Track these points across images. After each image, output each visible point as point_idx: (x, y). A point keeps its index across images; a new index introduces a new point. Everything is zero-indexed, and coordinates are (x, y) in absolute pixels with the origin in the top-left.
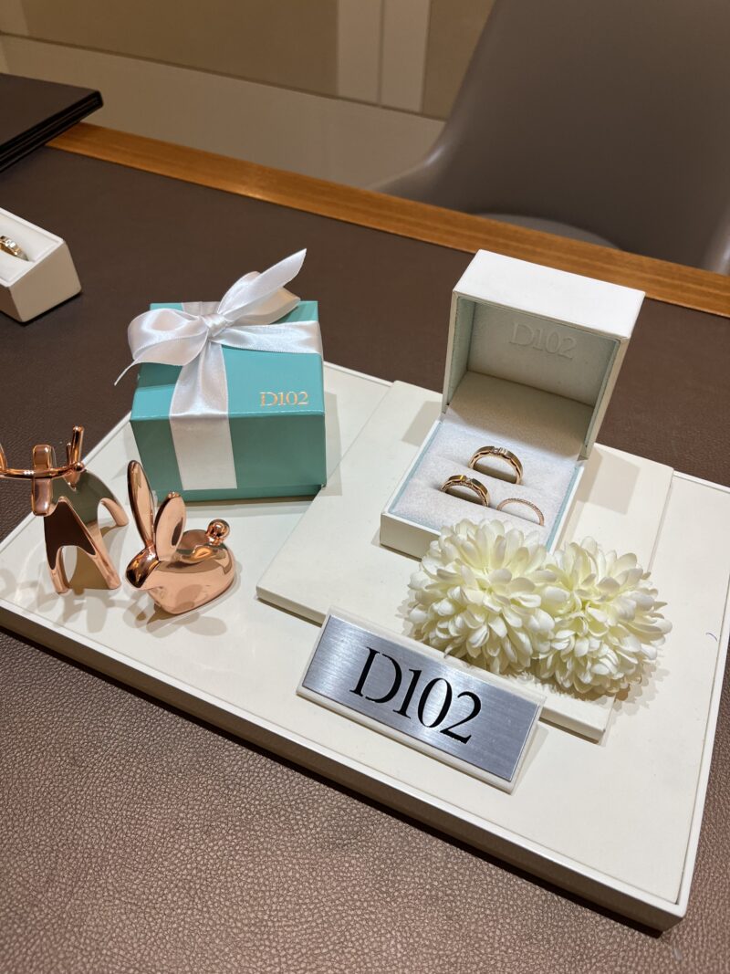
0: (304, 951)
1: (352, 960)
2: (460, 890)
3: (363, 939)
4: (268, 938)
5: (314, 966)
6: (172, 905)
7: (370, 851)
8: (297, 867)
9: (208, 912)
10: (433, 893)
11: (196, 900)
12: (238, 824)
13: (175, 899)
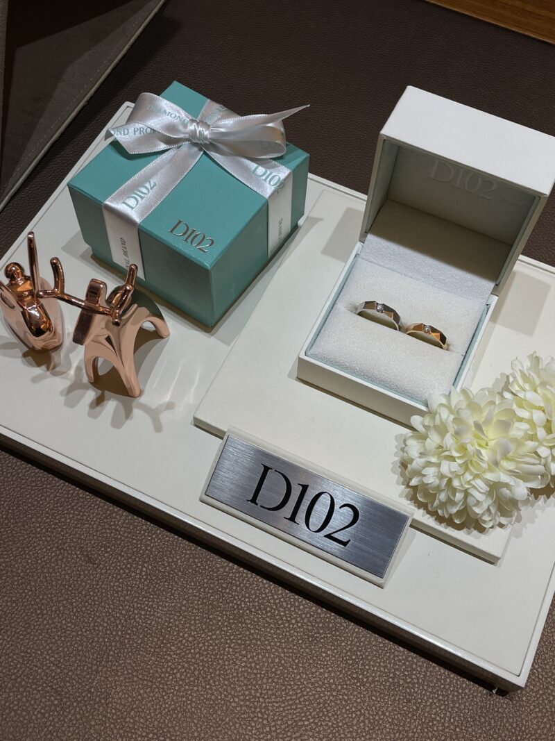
0: (290, 722)
1: (329, 731)
2: (418, 679)
3: (338, 715)
4: (260, 712)
5: (298, 734)
6: (181, 683)
7: (343, 644)
8: (282, 655)
9: (211, 689)
10: (396, 680)
11: (200, 679)
12: (231, 617)
13: (183, 677)
